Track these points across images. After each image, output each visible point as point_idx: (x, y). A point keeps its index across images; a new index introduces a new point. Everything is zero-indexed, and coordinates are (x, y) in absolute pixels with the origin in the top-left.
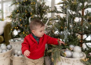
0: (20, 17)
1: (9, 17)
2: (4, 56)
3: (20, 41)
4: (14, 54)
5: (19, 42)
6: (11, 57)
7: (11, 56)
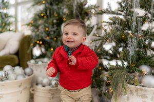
0: (47, 25)
1: (28, 25)
2: (20, 86)
3: (46, 63)
4: (37, 84)
5: (44, 64)
6: (32, 89)
7: (32, 86)
